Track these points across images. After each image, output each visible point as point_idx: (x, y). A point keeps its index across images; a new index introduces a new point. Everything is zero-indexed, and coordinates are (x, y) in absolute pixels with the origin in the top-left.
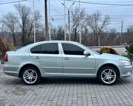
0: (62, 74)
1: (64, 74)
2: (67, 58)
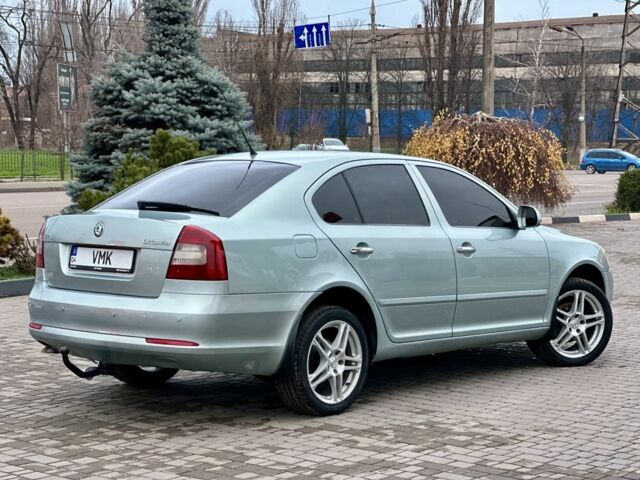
0: (449, 330)
1: (456, 330)
2: (465, 244)
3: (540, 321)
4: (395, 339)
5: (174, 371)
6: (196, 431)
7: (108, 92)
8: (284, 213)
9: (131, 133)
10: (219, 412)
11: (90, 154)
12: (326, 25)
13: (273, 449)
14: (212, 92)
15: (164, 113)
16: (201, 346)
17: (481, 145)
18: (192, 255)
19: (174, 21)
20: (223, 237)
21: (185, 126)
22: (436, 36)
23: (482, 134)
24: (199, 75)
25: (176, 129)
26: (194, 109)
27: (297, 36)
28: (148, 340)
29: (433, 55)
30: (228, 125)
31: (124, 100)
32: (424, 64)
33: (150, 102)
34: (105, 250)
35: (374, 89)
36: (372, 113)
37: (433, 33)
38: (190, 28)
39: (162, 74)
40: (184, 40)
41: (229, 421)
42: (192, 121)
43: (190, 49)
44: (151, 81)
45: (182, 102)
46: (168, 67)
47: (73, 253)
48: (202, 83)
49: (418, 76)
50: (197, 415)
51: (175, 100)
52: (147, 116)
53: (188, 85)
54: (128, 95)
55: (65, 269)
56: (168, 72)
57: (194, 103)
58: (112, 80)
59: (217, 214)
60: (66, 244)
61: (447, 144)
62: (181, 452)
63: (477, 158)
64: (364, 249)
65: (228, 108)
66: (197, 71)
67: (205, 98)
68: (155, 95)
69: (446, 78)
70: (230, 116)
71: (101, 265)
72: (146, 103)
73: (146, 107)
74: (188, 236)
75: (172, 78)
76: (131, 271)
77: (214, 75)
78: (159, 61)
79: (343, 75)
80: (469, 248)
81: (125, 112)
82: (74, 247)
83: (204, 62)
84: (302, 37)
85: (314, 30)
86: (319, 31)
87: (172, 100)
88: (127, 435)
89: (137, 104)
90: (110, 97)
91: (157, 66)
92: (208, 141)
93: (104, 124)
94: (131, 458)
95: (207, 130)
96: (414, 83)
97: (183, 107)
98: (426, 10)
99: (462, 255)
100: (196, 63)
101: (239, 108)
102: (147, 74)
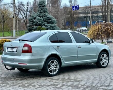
0: (76, 61)
1: (78, 61)
2: (79, 46)
3: (95, 60)
4: (65, 63)
5: (29, 69)
6: (27, 79)
7: (31, 20)
8: (44, 41)
9: (35, 27)
10: (33, 76)
11: (29, 31)
12: (78, 6)
13: (38, 82)
14: (50, 19)
15: (41, 23)
16: (28, 65)
17: (104, 27)
18: (26, 49)
19: (43, 7)
20: (31, 45)
21: (44, 25)
22: (104, 7)
23: (104, 25)
24: (47, 16)
25: (43, 26)
26: (46, 22)
27: (73, 8)
28: (19, 64)
29: (104, 10)
30: (53, 25)
31: (34, 21)
32: (102, 12)
33: (38, 21)
34: (12, 48)
35: (91, 17)
36: (90, 22)
37: (104, 6)
38: (46, 8)
39: (41, 16)
40: (45, 10)
41: (33, 78)
42: (46, 25)
43: (46, 12)
44: (38, 17)
45: (44, 21)
46: (42, 15)
47: (8, 49)
48: (48, 18)
49: (101, 14)
50: (29, 77)
51: (43, 21)
52: (38, 24)
53: (45, 18)
54: (34, 20)
55: (6, 52)
56: (42, 16)
57: (46, 21)
58: (32, 18)
59: (31, 41)
60: (7, 47)
61: (97, 27)
62: (22, 83)
63: (103, 30)
64: (59, 47)
65: (53, 22)
66: (47, 15)
67: (48, 20)
68: (39, 20)
69: (106, 15)
70: (53, 23)
71: (12, 51)
72: (37, 21)
73: (38, 22)
74: (25, 45)
75: (42, 17)
76: (16, 52)
77: (50, 16)
78: (40, 14)
79: (86, 15)
80: (80, 47)
81: (34, 23)
82: (8, 48)
83: (48, 14)
84: (74, 8)
85: (76, 7)
86: (77, 7)
87: (42, 21)
88: (15, 80)
89: (36, 22)
90: (32, 21)
91: (40, 15)
92: (49, 28)
93: (30, 25)
94: (13, 84)
95: (48, 26)
96: (100, 16)
97: (44, 22)
98: (102, 2)
99: (79, 48)
100: (47, 14)
101: (55, 22)
102: (38, 16)
